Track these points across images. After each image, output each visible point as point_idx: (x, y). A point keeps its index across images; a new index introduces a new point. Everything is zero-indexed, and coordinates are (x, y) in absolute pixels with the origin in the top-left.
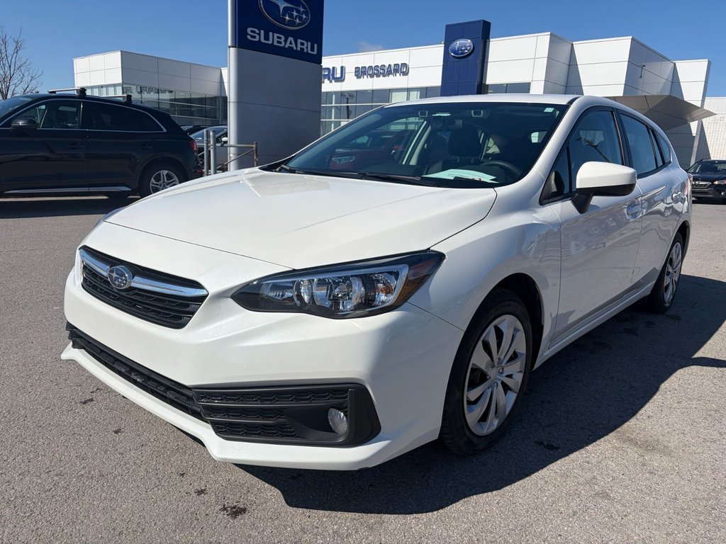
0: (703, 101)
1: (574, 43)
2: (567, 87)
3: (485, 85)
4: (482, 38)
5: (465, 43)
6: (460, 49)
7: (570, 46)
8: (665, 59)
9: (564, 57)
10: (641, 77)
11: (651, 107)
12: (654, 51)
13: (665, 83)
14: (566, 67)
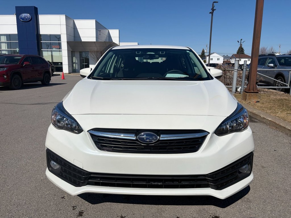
0: (119, 44)
1: (74, 20)
2: (74, 37)
3: (40, 34)
4: (35, 14)
5: (27, 15)
6: (24, 18)
7: (73, 21)
8: (106, 29)
9: (71, 25)
10: (100, 35)
11: (107, 46)
12: (102, 26)
13: (107, 37)
14: (73, 29)
